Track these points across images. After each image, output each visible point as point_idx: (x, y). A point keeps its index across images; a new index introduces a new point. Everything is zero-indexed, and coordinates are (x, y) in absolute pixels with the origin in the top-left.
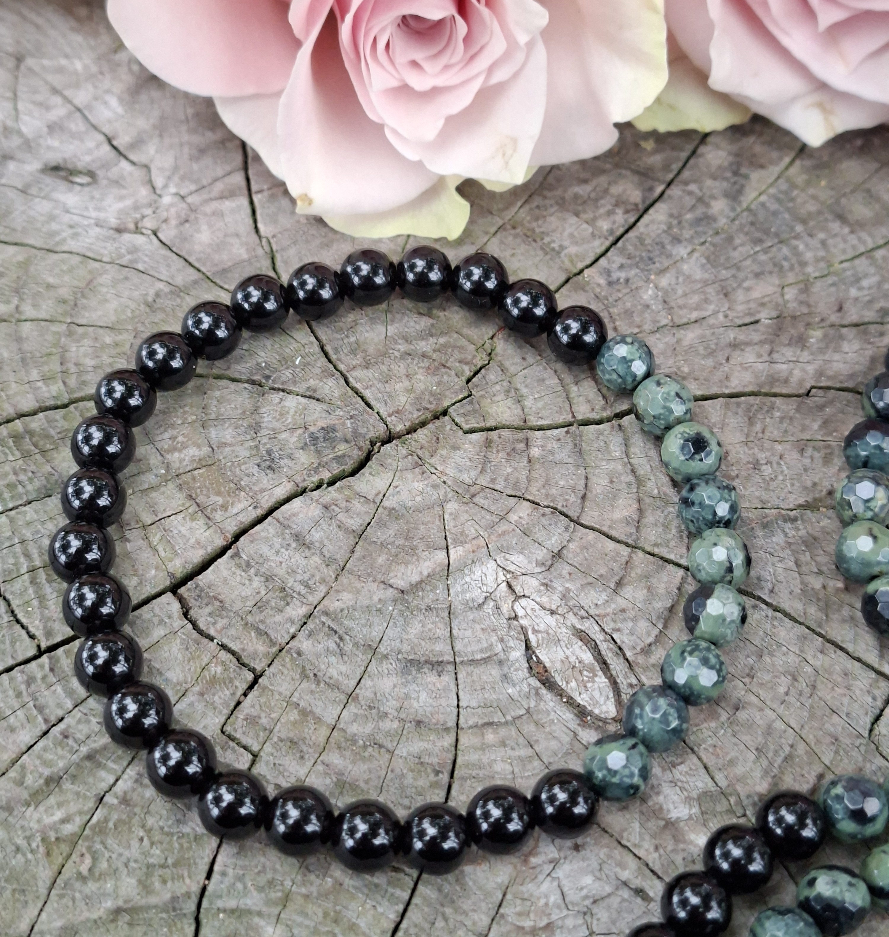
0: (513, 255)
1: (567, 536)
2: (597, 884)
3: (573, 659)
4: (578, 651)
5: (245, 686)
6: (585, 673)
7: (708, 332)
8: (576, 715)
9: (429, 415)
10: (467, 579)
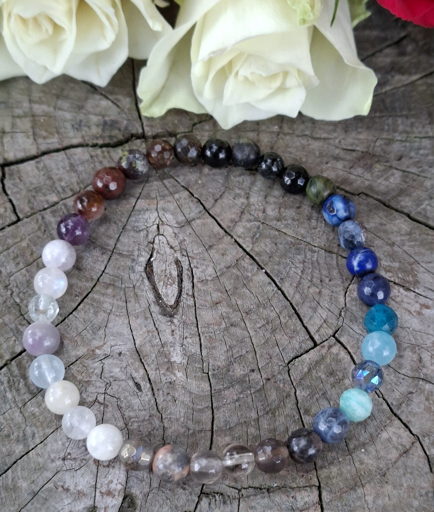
1: (198, 215)
2: (120, 374)
3: (168, 272)
4: (172, 269)
5: (11, 222)
6: (170, 280)
7: (326, 146)
8: (155, 297)
9: (167, 134)
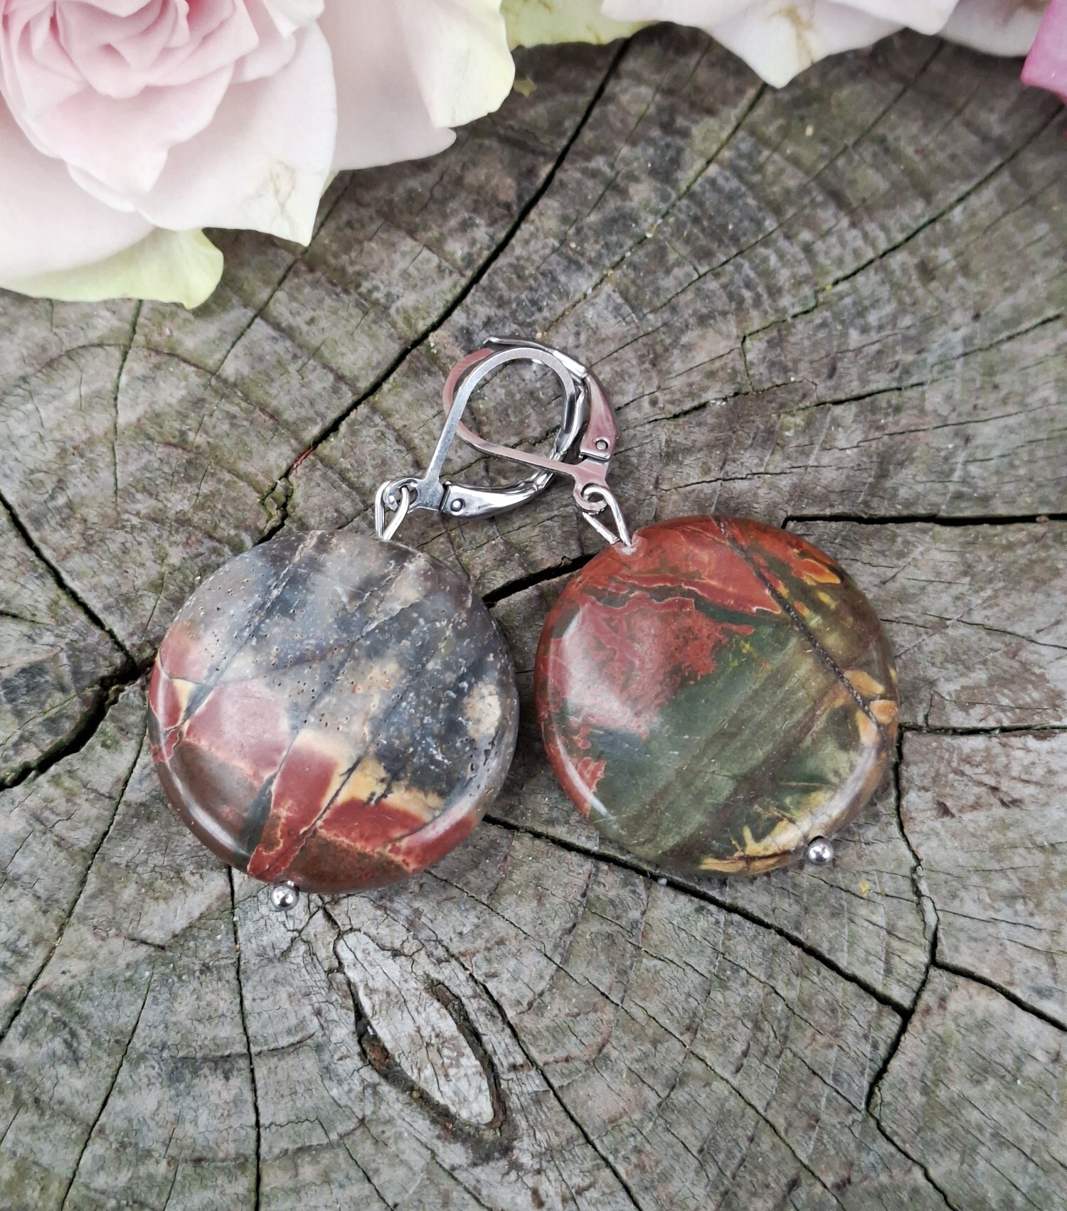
0: (311, 321)
3: (426, 1032)
4: (434, 1016)
6: (446, 1052)
8: (434, 1121)
10: (264, 910)
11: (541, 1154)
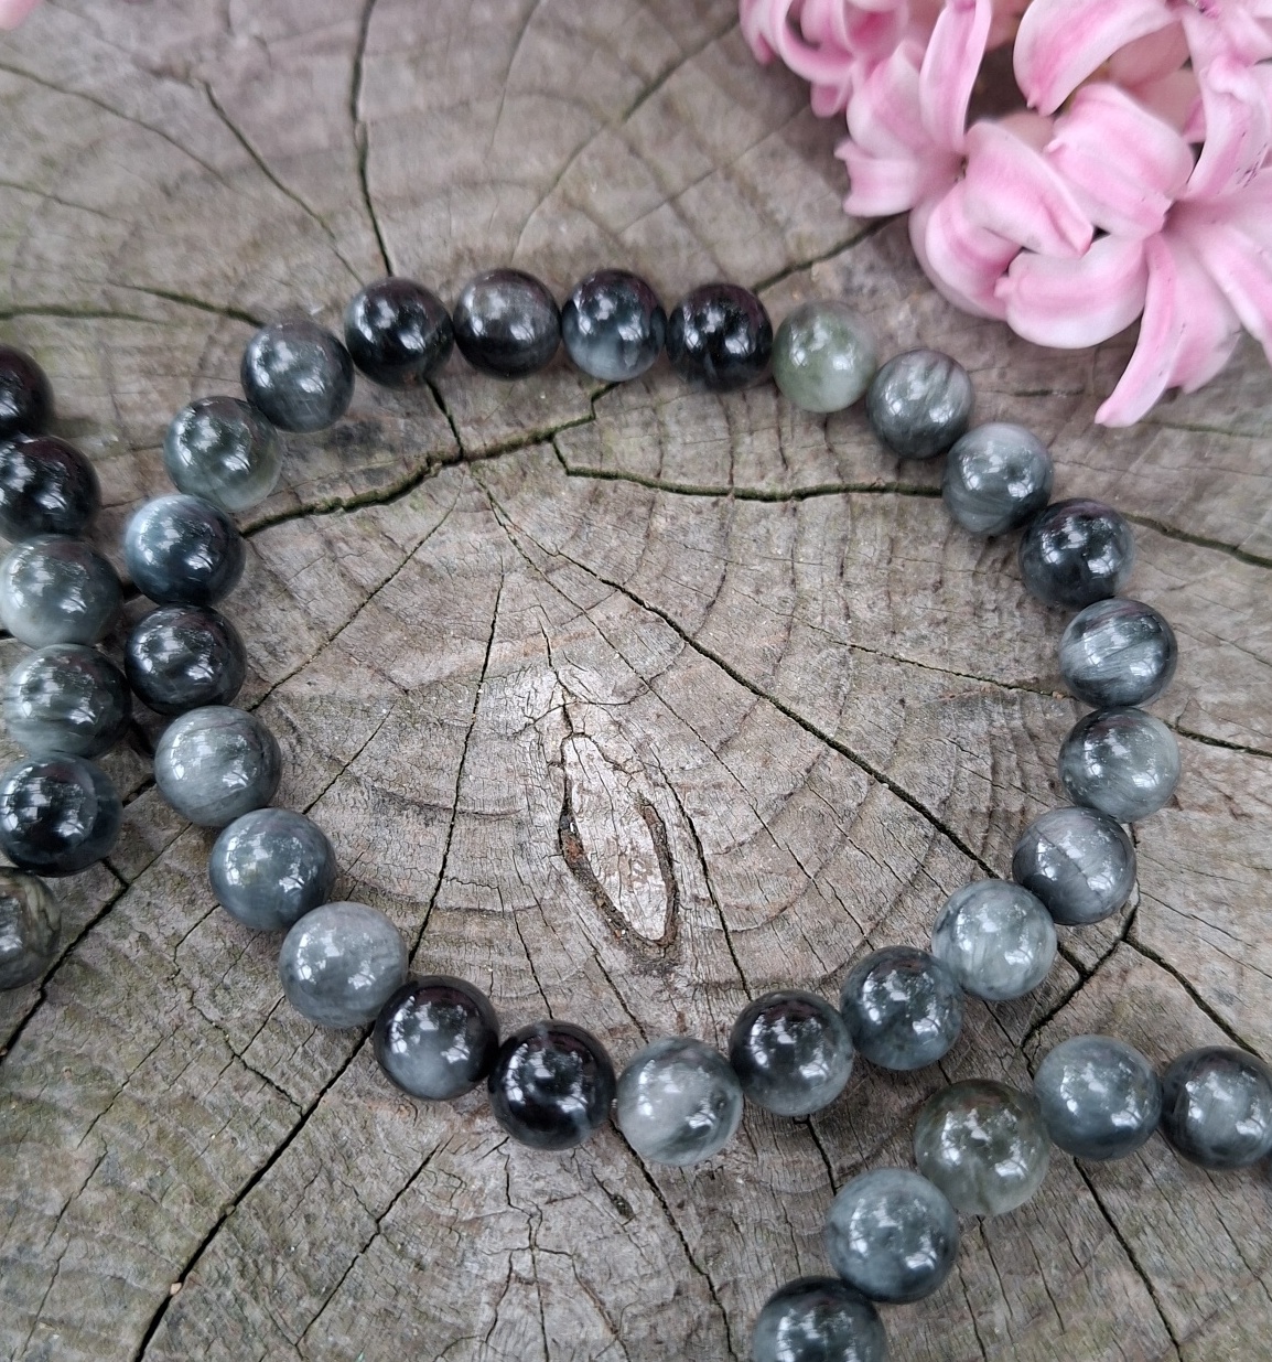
0: (714, 220)
1: (669, 658)
2: (559, 1179)
3: (624, 842)
4: (635, 833)
5: (140, 781)
6: (637, 866)
8: (606, 924)
9: (525, 437)
10: (509, 692)
11: (697, 984)
